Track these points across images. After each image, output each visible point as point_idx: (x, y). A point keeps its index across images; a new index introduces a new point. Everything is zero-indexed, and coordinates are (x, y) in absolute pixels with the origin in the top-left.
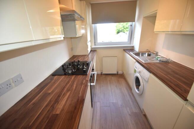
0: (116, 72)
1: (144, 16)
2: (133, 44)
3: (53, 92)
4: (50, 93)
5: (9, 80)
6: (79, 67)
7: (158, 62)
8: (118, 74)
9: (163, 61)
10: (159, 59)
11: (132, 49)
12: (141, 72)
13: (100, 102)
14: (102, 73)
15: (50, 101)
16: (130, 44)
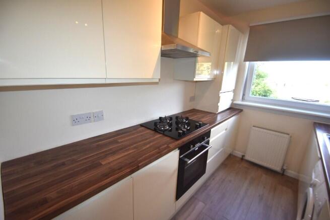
0: (278, 168)
3: (122, 142)
4: (119, 142)
5: (90, 113)
6: (179, 127)
8: (283, 174)
13: (206, 204)
14: (243, 156)
15: (111, 149)
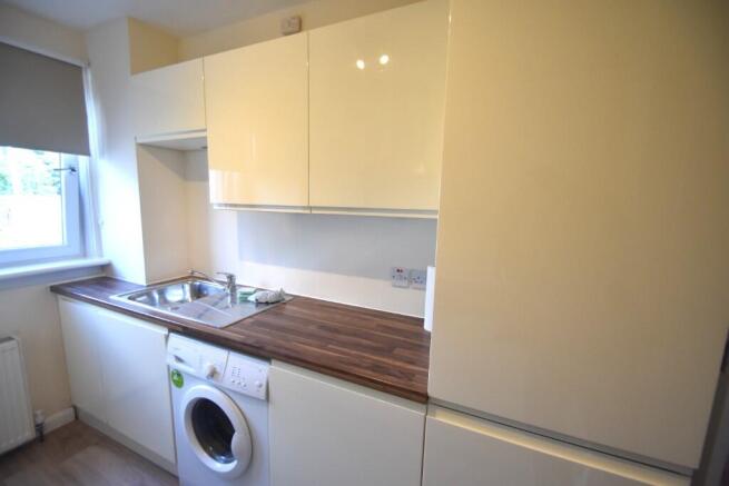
1: (140, 141)
2: (101, 255)
7: (252, 310)
8: (41, 438)
9: (267, 303)
10: (252, 298)
11: (103, 279)
12: (218, 370)
16: (85, 255)
